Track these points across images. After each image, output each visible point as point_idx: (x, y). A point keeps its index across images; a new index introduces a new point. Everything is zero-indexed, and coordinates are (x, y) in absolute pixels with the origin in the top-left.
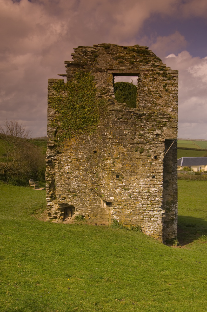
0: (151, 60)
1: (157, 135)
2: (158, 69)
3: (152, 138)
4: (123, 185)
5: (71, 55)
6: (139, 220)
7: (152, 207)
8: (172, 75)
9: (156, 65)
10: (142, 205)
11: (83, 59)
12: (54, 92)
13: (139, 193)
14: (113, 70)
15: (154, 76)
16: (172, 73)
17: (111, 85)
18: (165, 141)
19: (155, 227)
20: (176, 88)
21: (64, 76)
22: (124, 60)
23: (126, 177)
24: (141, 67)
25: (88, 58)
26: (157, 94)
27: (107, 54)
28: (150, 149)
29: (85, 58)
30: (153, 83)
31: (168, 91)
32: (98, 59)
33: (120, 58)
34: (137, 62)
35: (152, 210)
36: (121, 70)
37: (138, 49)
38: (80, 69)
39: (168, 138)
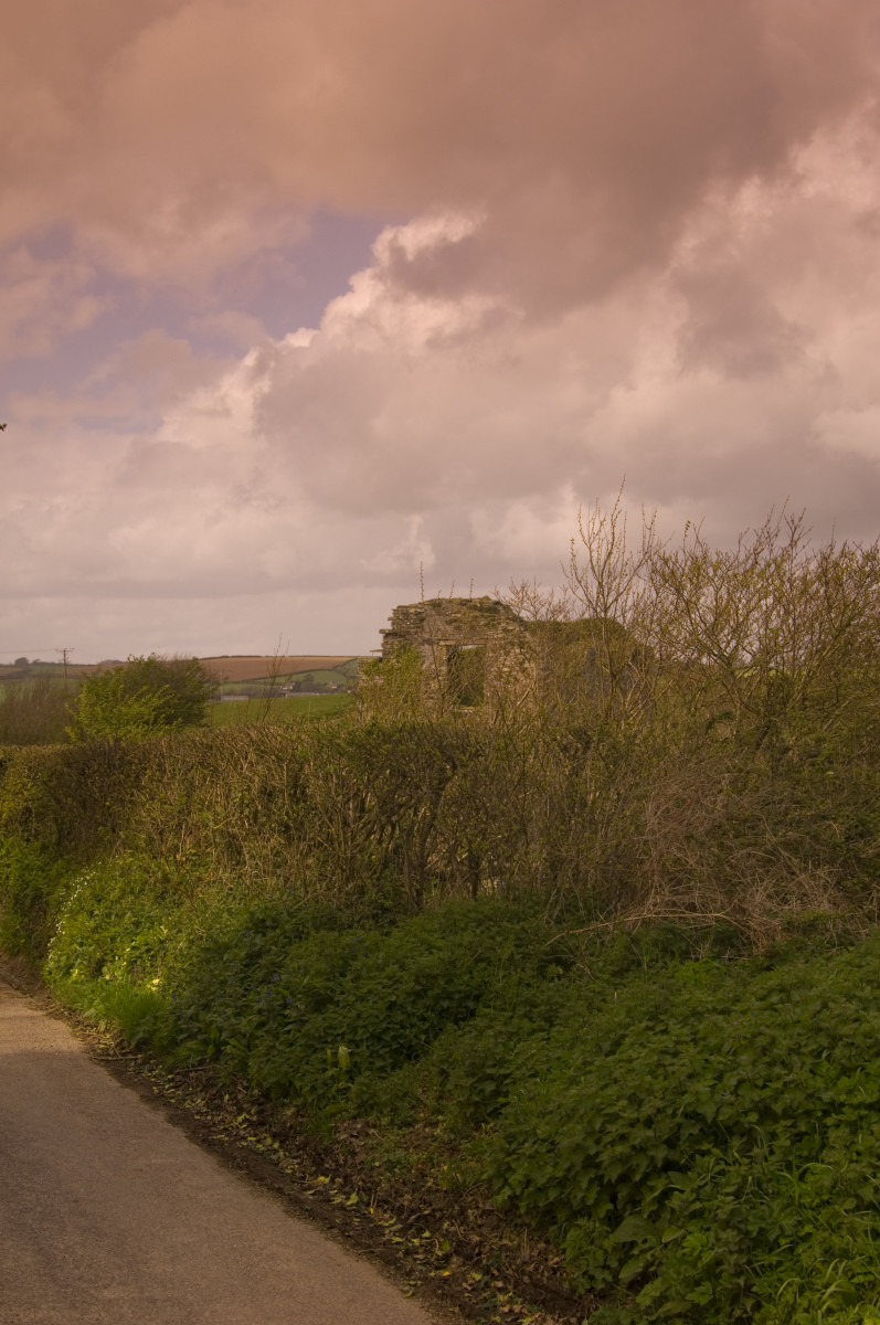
0: (502, 620)
5: (389, 620)
9: (509, 630)
11: (404, 625)
14: (447, 640)
17: (445, 665)
21: (379, 651)
22: (461, 625)
25: (412, 623)
27: (438, 617)
33: (455, 621)
38: (400, 641)
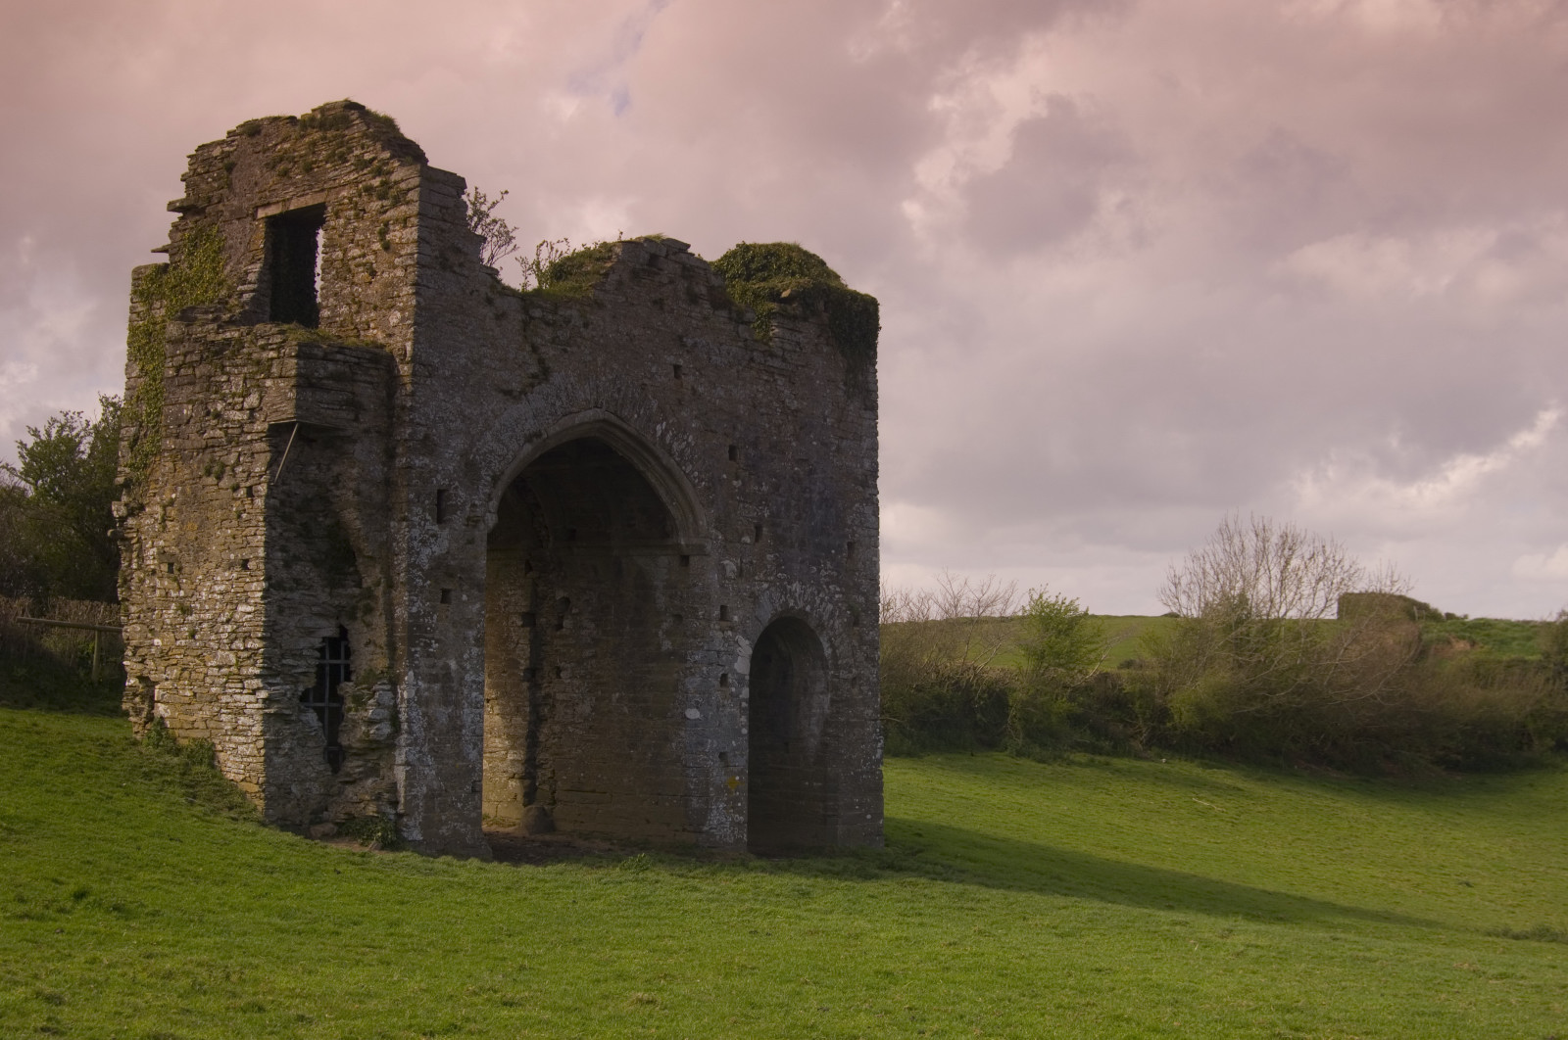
0: (355, 144)
1: (252, 410)
2: (369, 173)
3: (239, 421)
4: (182, 598)
5: (182, 180)
6: (212, 724)
7: (239, 675)
8: (403, 186)
9: (365, 161)
10: (220, 667)
11: (203, 186)
12: (140, 308)
13: (214, 623)
14: (268, 204)
15: (357, 203)
16: (402, 180)
17: (259, 260)
18: (269, 430)
19: (247, 749)
20: (411, 233)
21: (164, 250)
22: (290, 166)
23: (187, 570)
24: (330, 179)
25: (214, 180)
26: (364, 264)
27: (255, 156)
28: (238, 463)
29: (208, 183)
30: (354, 230)
31: (392, 246)
32: (234, 174)
33: (282, 160)
34: (321, 161)
35: (240, 685)
36: (284, 201)
37: (323, 115)
38: (196, 222)
39: (273, 419)
